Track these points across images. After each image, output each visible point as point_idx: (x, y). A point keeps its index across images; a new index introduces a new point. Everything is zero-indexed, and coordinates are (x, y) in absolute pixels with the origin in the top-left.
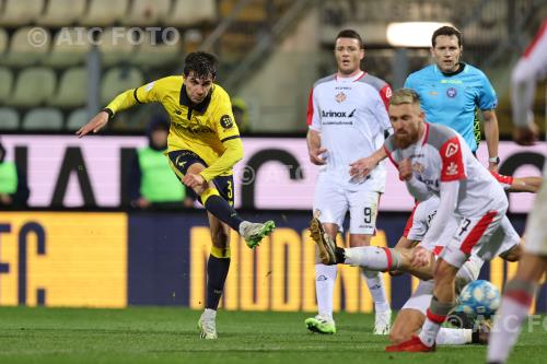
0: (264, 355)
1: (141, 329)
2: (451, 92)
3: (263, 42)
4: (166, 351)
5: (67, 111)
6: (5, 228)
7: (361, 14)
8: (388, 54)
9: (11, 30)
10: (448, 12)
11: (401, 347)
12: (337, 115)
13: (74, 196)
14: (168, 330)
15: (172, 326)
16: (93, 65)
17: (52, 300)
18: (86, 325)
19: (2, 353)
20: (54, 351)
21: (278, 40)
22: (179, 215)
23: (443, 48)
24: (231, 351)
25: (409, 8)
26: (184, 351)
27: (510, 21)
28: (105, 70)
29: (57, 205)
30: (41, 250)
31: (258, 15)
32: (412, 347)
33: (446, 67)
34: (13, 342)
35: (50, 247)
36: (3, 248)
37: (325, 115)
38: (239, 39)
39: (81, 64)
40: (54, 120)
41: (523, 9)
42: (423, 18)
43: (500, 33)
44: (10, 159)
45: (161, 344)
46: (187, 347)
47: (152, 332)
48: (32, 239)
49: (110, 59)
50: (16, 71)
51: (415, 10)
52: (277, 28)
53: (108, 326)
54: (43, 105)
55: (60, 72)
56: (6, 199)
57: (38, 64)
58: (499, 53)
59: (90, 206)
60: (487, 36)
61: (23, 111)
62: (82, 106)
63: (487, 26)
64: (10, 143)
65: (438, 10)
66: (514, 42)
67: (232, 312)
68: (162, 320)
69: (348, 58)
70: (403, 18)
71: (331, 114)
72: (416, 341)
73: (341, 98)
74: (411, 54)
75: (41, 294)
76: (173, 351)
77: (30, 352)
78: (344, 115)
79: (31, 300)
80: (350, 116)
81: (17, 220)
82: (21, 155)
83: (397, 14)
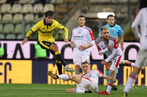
0: (66, 96)
1: (35, 89)
2: (112, 31)
3: (66, 17)
4: (42, 95)
5: (17, 35)
6: (1, 64)
7: (91, 10)
8: (98, 20)
9: (3, 14)
10: (113, 10)
11: (102, 93)
12: (78, 37)
13: (18, 56)
14: (42, 89)
15: (43, 88)
16: (23, 23)
17: (13, 82)
18: (21, 88)
19: (0, 95)
20: (13, 95)
21: (70, 17)
22: (45, 61)
23: (110, 20)
24: (58, 95)
25: (103, 9)
26: (46, 95)
27: (128, 12)
28: (26, 24)
29: (14, 58)
30: (10, 69)
31: (65, 10)
32: (105, 93)
33: (111, 24)
34: (3, 92)
35: (13, 68)
36: (1, 69)
37: (75, 37)
38: (60, 17)
39: (20, 23)
40: (13, 37)
41: (132, 9)
42: (107, 11)
43: (126, 15)
44: (2, 46)
45: (40, 93)
46: (47, 94)
47: (38, 90)
48: (8, 66)
49: (27, 22)
50: (4, 25)
51: (104, 9)
52: (70, 14)
53: (27, 88)
54: (11, 33)
55: (15, 25)
56: (1, 57)
57: (9, 23)
58: (126, 20)
59: (23, 58)
60: (123, 16)
61: (6, 35)
62: (20, 33)
63: (123, 13)
64: (2, 43)
65: (110, 9)
66: (129, 17)
67: (59, 85)
68: (41, 87)
69: (82, 22)
70: (101, 11)
71: (77, 37)
72: (106, 92)
73: (79, 33)
74: (103, 20)
75: (10, 80)
76: (44, 95)
77: (7, 95)
78: (80, 37)
79: (8, 82)
80: (82, 37)
81: (4, 62)
82: (5, 46)
83: (100, 10)
